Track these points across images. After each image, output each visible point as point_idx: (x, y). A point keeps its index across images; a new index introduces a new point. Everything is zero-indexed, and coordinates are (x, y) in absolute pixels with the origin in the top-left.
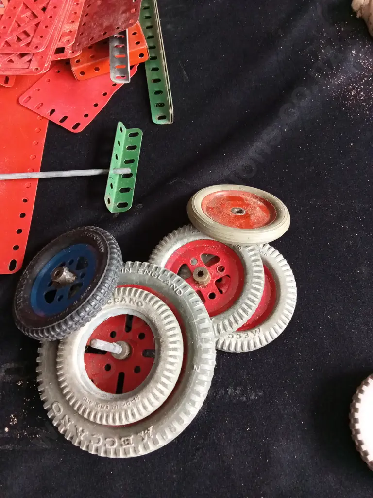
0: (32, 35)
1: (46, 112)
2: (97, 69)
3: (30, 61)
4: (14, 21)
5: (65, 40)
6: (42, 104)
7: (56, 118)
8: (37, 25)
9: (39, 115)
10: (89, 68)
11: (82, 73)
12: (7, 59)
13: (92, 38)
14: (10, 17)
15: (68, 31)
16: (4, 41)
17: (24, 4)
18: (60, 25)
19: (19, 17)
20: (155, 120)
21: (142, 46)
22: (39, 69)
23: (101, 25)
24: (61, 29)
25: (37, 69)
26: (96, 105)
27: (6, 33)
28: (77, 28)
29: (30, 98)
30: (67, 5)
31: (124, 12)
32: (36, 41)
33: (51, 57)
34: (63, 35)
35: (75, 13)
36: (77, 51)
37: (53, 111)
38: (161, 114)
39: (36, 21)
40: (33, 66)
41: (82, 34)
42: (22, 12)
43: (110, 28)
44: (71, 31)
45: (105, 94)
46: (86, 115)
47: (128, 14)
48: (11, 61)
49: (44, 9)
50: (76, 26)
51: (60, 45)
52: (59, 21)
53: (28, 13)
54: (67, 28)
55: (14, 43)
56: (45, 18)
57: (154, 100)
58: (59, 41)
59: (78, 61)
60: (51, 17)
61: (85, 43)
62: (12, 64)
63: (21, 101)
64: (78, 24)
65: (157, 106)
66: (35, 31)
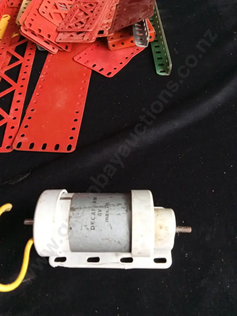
0: (85, 23)
1: (90, 65)
2: (123, 44)
3: (83, 36)
4: (74, 17)
5: (105, 27)
6: (88, 61)
7: (97, 69)
8: (88, 19)
9: (86, 67)
10: (118, 42)
11: (114, 46)
12: (69, 35)
13: (122, 26)
14: (71, 15)
15: (106, 23)
16: (68, 26)
17: (80, 9)
18: (102, 19)
19: (77, 15)
20: (158, 72)
21: (152, 31)
22: (89, 40)
23: (128, 19)
24: (102, 22)
25: (88, 40)
26: (121, 63)
27: (69, 22)
28: (112, 21)
29: (80, 58)
30: (106, 10)
31: (143, 11)
32: (88, 26)
33: (96, 35)
34: (104, 25)
35: (110, 15)
36: (111, 33)
37: (94, 66)
38: (162, 70)
39: (87, 17)
40: (86, 38)
41: (115, 24)
42: (79, 13)
43: (134, 20)
44: (108, 23)
45: (127, 58)
46: (115, 69)
47: (145, 12)
48: (72, 36)
49: (92, 12)
50: (111, 21)
51: (102, 29)
52: (101, 17)
53: (82, 13)
54: (105, 21)
55: (74, 27)
56: (93, 15)
57: (157, 63)
58: (101, 27)
59: (112, 38)
60: (96, 15)
61: (117, 28)
62: (72, 37)
63: (76, 59)
64: (112, 20)
65: (159, 65)
66: (87, 22)
